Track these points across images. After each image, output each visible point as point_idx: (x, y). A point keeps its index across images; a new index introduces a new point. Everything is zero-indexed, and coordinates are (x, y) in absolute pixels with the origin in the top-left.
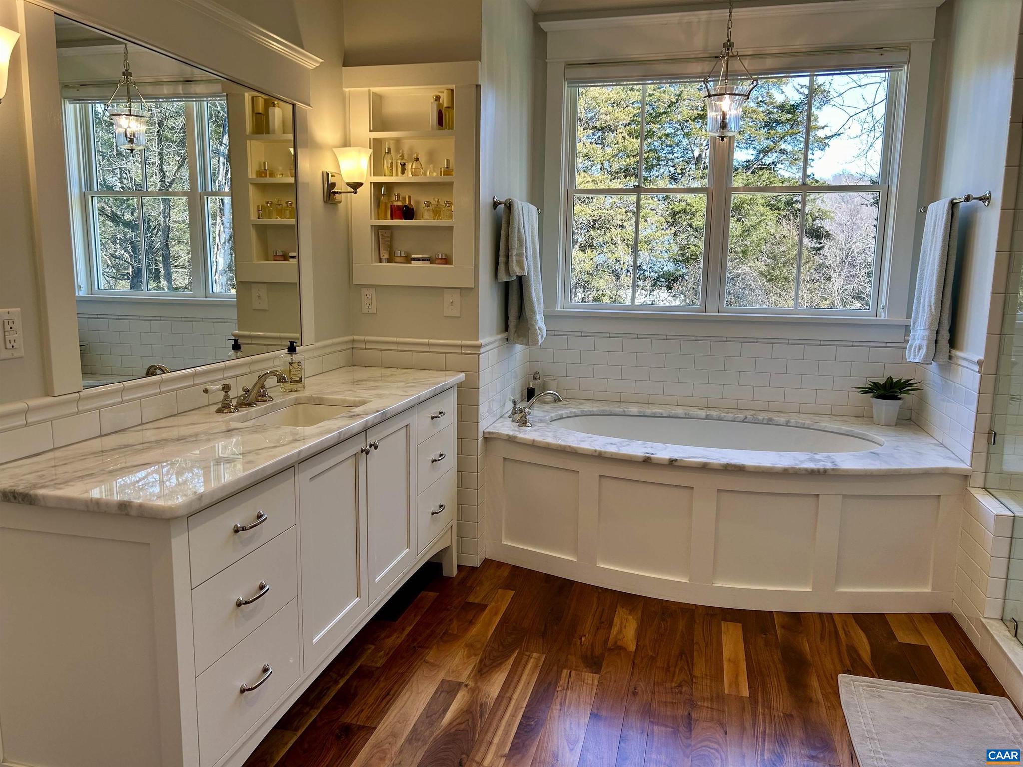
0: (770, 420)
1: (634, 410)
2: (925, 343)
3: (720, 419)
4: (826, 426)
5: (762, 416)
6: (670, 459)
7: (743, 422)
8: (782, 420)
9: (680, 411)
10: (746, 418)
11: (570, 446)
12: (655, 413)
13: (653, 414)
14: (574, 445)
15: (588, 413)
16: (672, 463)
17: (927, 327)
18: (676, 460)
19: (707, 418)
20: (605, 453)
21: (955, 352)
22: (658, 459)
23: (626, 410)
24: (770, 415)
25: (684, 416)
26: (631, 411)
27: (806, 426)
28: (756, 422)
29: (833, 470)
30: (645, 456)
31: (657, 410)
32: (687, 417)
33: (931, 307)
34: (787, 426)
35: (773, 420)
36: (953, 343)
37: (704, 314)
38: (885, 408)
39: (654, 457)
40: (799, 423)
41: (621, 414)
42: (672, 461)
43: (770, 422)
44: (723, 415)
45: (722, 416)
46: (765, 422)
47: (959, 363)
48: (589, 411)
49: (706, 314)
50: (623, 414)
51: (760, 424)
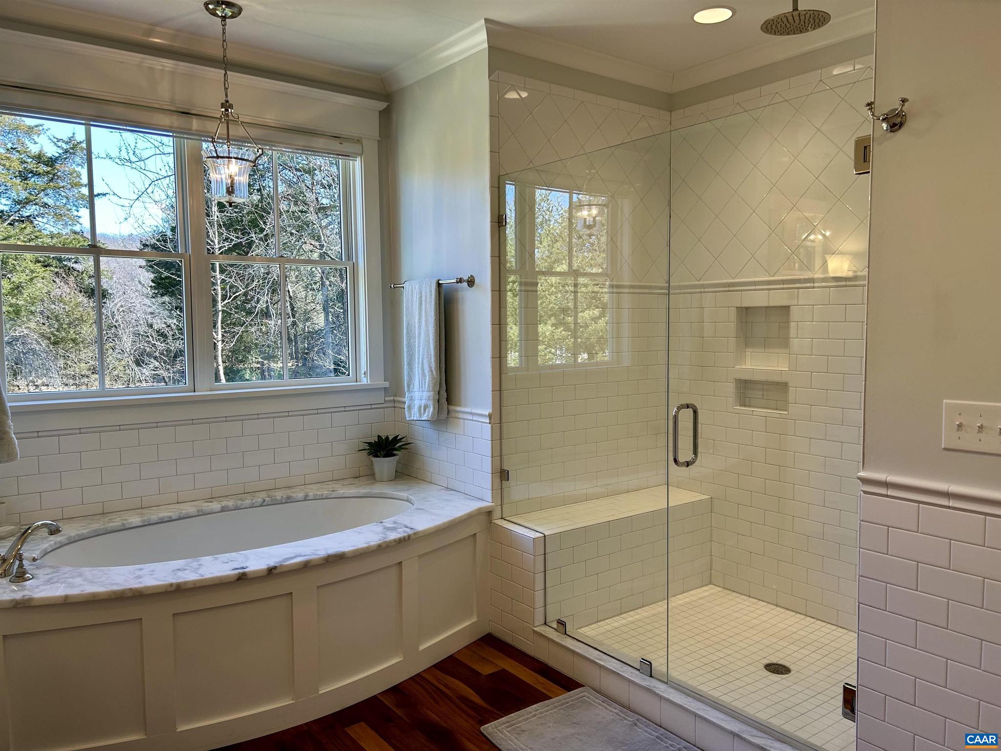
0: (289, 498)
1: (135, 520)
2: (431, 403)
3: (237, 508)
4: (344, 493)
5: (279, 495)
6: (268, 568)
7: (261, 506)
8: (301, 495)
9: (189, 509)
10: (264, 500)
11: (131, 589)
12: (163, 518)
13: (160, 519)
14: (135, 584)
15: (77, 538)
16: (271, 572)
17: (431, 389)
18: (275, 568)
19: (224, 509)
20: (186, 583)
21: (452, 408)
22: (255, 572)
23: (125, 522)
24: (289, 492)
25: (197, 514)
26: (131, 523)
27: (324, 497)
28: (275, 503)
29: (415, 534)
30: (239, 573)
31: (164, 514)
32: (200, 513)
33: (432, 371)
34: (305, 500)
35: (292, 497)
36: (449, 401)
37: (193, 394)
38: (385, 465)
39: (250, 571)
40: (317, 494)
41: (120, 528)
42: (271, 570)
43: (289, 500)
44: (239, 502)
45: (239, 505)
46: (283, 501)
47: (459, 417)
48: (77, 535)
49: (196, 394)
50: (123, 528)
51: (279, 504)
